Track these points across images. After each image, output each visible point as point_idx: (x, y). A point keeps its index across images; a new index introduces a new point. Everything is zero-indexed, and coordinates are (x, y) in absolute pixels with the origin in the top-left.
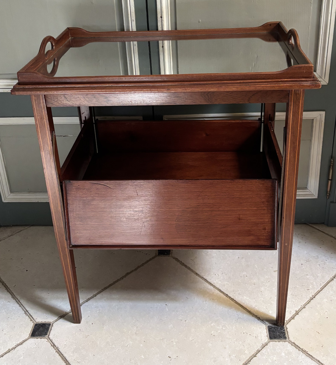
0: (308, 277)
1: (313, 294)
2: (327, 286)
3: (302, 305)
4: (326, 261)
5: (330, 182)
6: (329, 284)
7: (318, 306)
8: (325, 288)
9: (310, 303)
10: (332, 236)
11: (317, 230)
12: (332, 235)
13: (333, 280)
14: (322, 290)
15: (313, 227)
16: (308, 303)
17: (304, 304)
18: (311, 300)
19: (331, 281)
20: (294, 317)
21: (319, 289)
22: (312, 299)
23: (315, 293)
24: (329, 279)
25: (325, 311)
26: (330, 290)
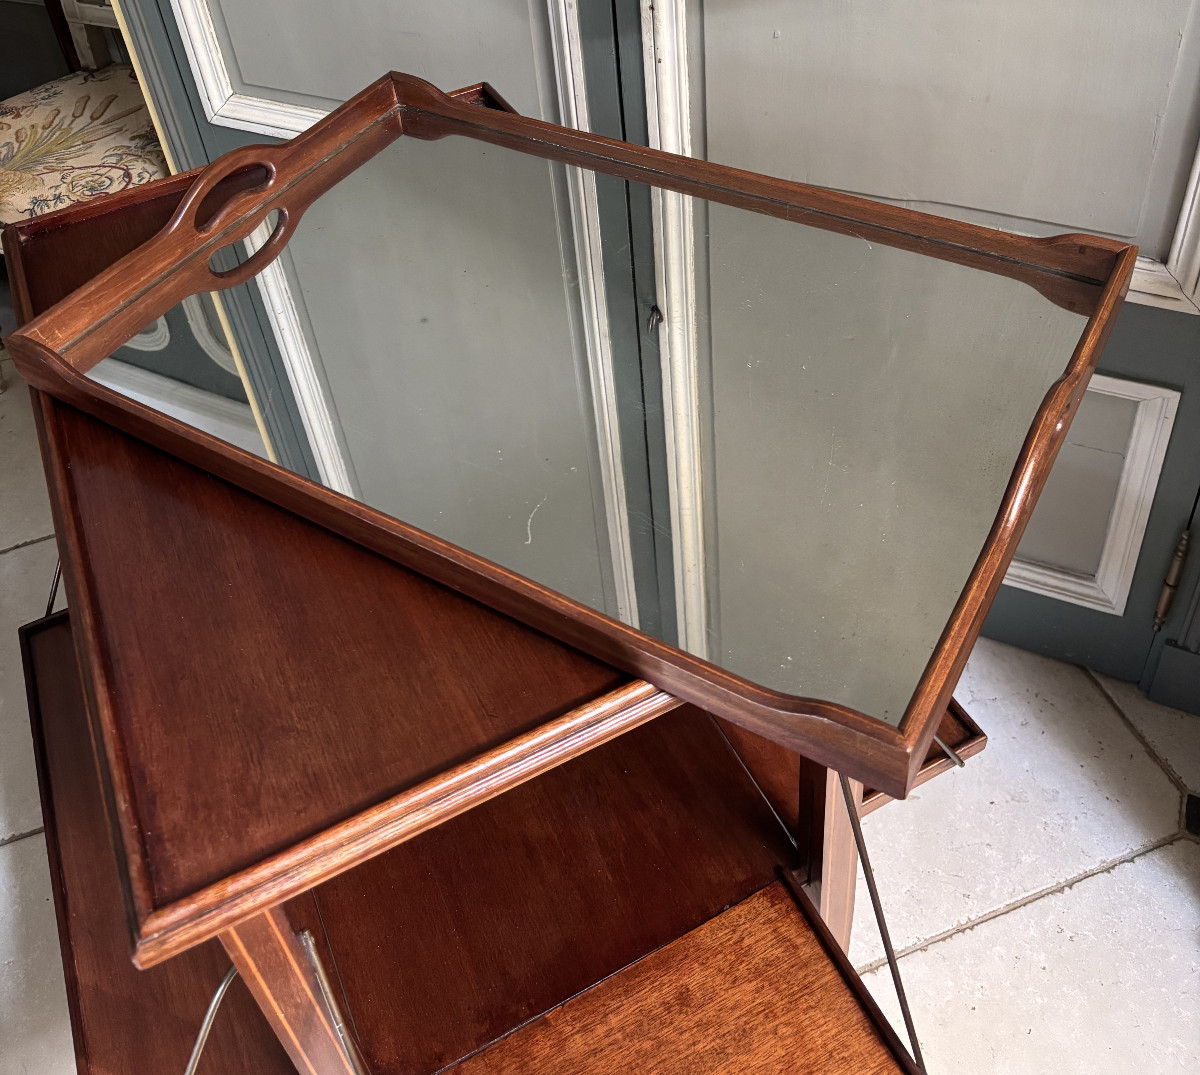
0: (988, 852)
1: (973, 917)
2: (1029, 906)
3: (921, 938)
4: (1076, 818)
5: (1167, 592)
6: (1039, 902)
7: (968, 961)
8: (1022, 909)
9: (948, 940)
10: (1141, 738)
11: (1103, 700)
12: (1145, 734)
13: (1061, 890)
14: (1007, 912)
15: (1097, 684)
16: (944, 939)
17: (928, 937)
18: (958, 931)
19: (1051, 893)
20: (877, 968)
21: (1002, 906)
22: (963, 931)
23: (980, 915)
24: (1051, 884)
25: (979, 985)
26: (1033, 922)
